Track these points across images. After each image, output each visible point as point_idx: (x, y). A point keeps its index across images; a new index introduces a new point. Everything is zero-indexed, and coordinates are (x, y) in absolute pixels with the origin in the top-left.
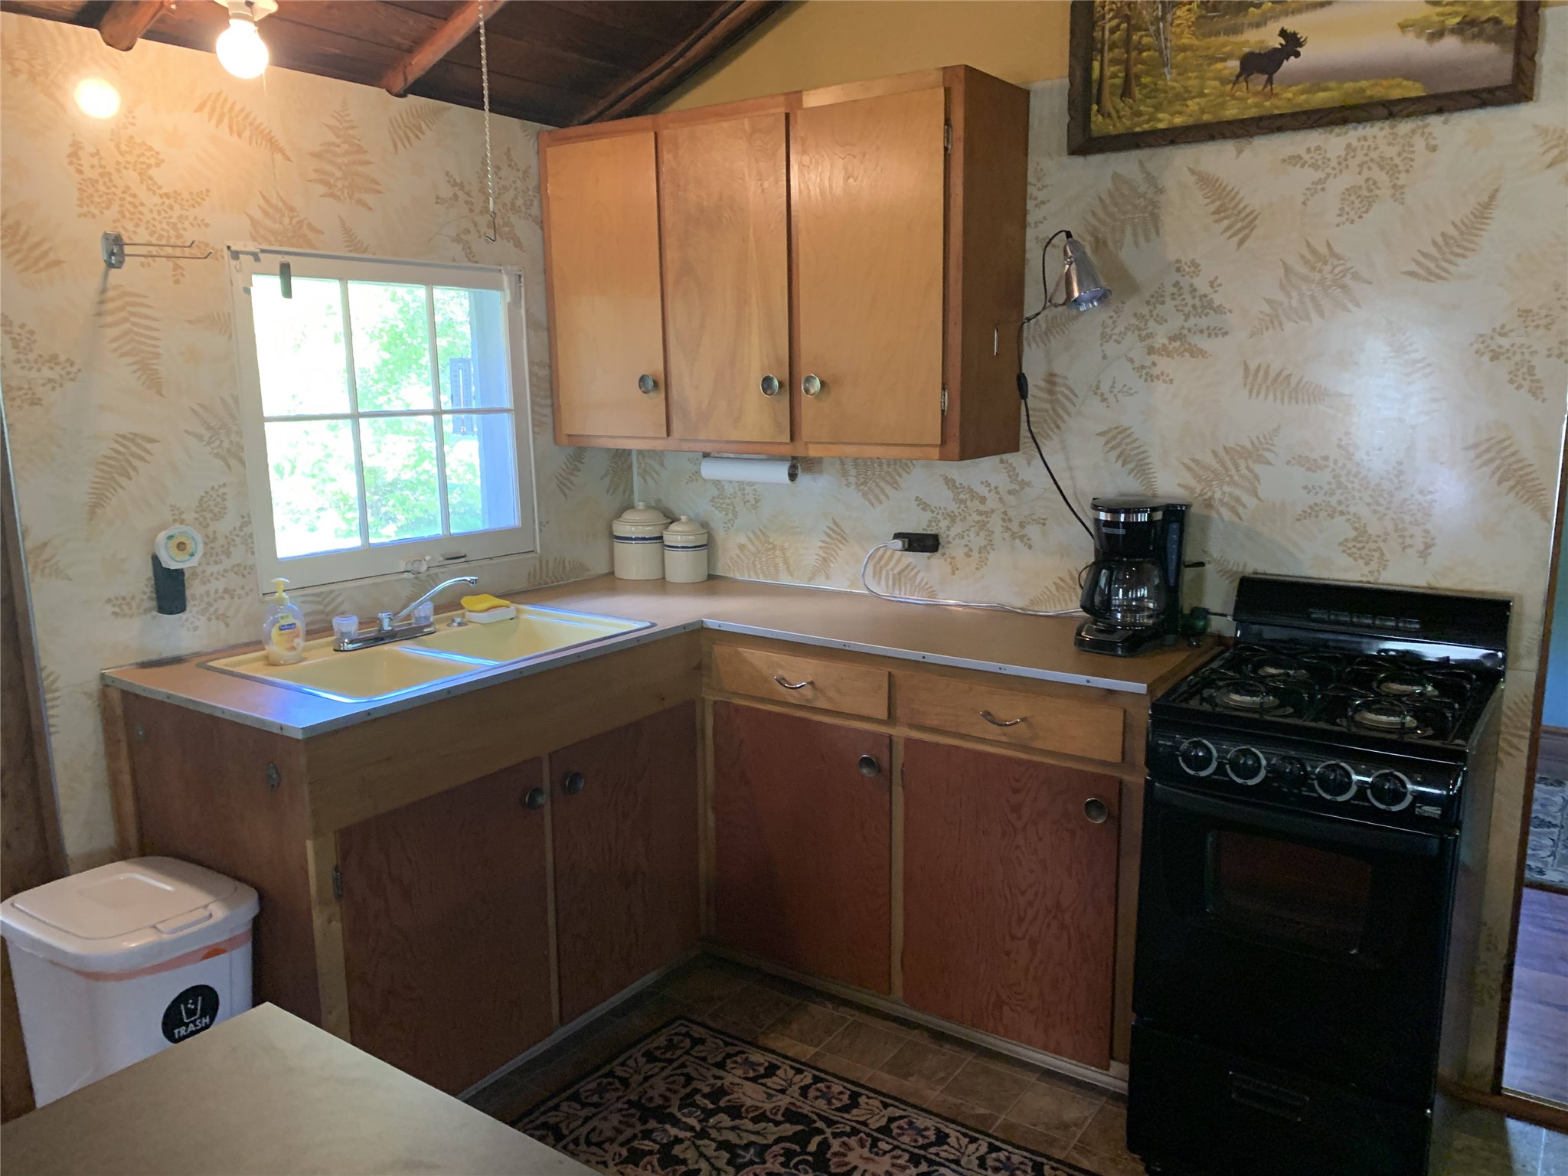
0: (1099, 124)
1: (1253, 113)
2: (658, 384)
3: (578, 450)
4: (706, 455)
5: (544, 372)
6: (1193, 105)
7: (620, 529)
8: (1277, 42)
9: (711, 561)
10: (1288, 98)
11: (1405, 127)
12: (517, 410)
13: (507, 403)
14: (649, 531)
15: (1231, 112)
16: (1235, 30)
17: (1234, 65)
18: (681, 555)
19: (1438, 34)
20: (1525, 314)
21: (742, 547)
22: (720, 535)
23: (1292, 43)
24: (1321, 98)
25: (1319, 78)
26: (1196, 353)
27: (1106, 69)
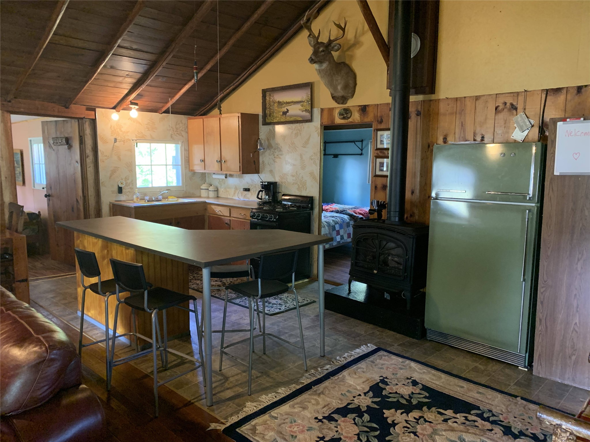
0: (267, 121)
1: (284, 121)
2: (203, 161)
3: (194, 173)
4: (214, 174)
5: (187, 159)
6: (278, 119)
7: (202, 187)
8: (286, 110)
9: (218, 194)
10: (288, 119)
11: (301, 124)
12: (182, 165)
13: (180, 164)
14: (206, 188)
15: (282, 120)
16: (281, 108)
17: (282, 113)
18: (211, 192)
19: (303, 111)
20: (314, 153)
21: (223, 191)
22: (219, 189)
23: (288, 111)
24: (292, 119)
25: (291, 116)
26: (280, 158)
27: (268, 112)
